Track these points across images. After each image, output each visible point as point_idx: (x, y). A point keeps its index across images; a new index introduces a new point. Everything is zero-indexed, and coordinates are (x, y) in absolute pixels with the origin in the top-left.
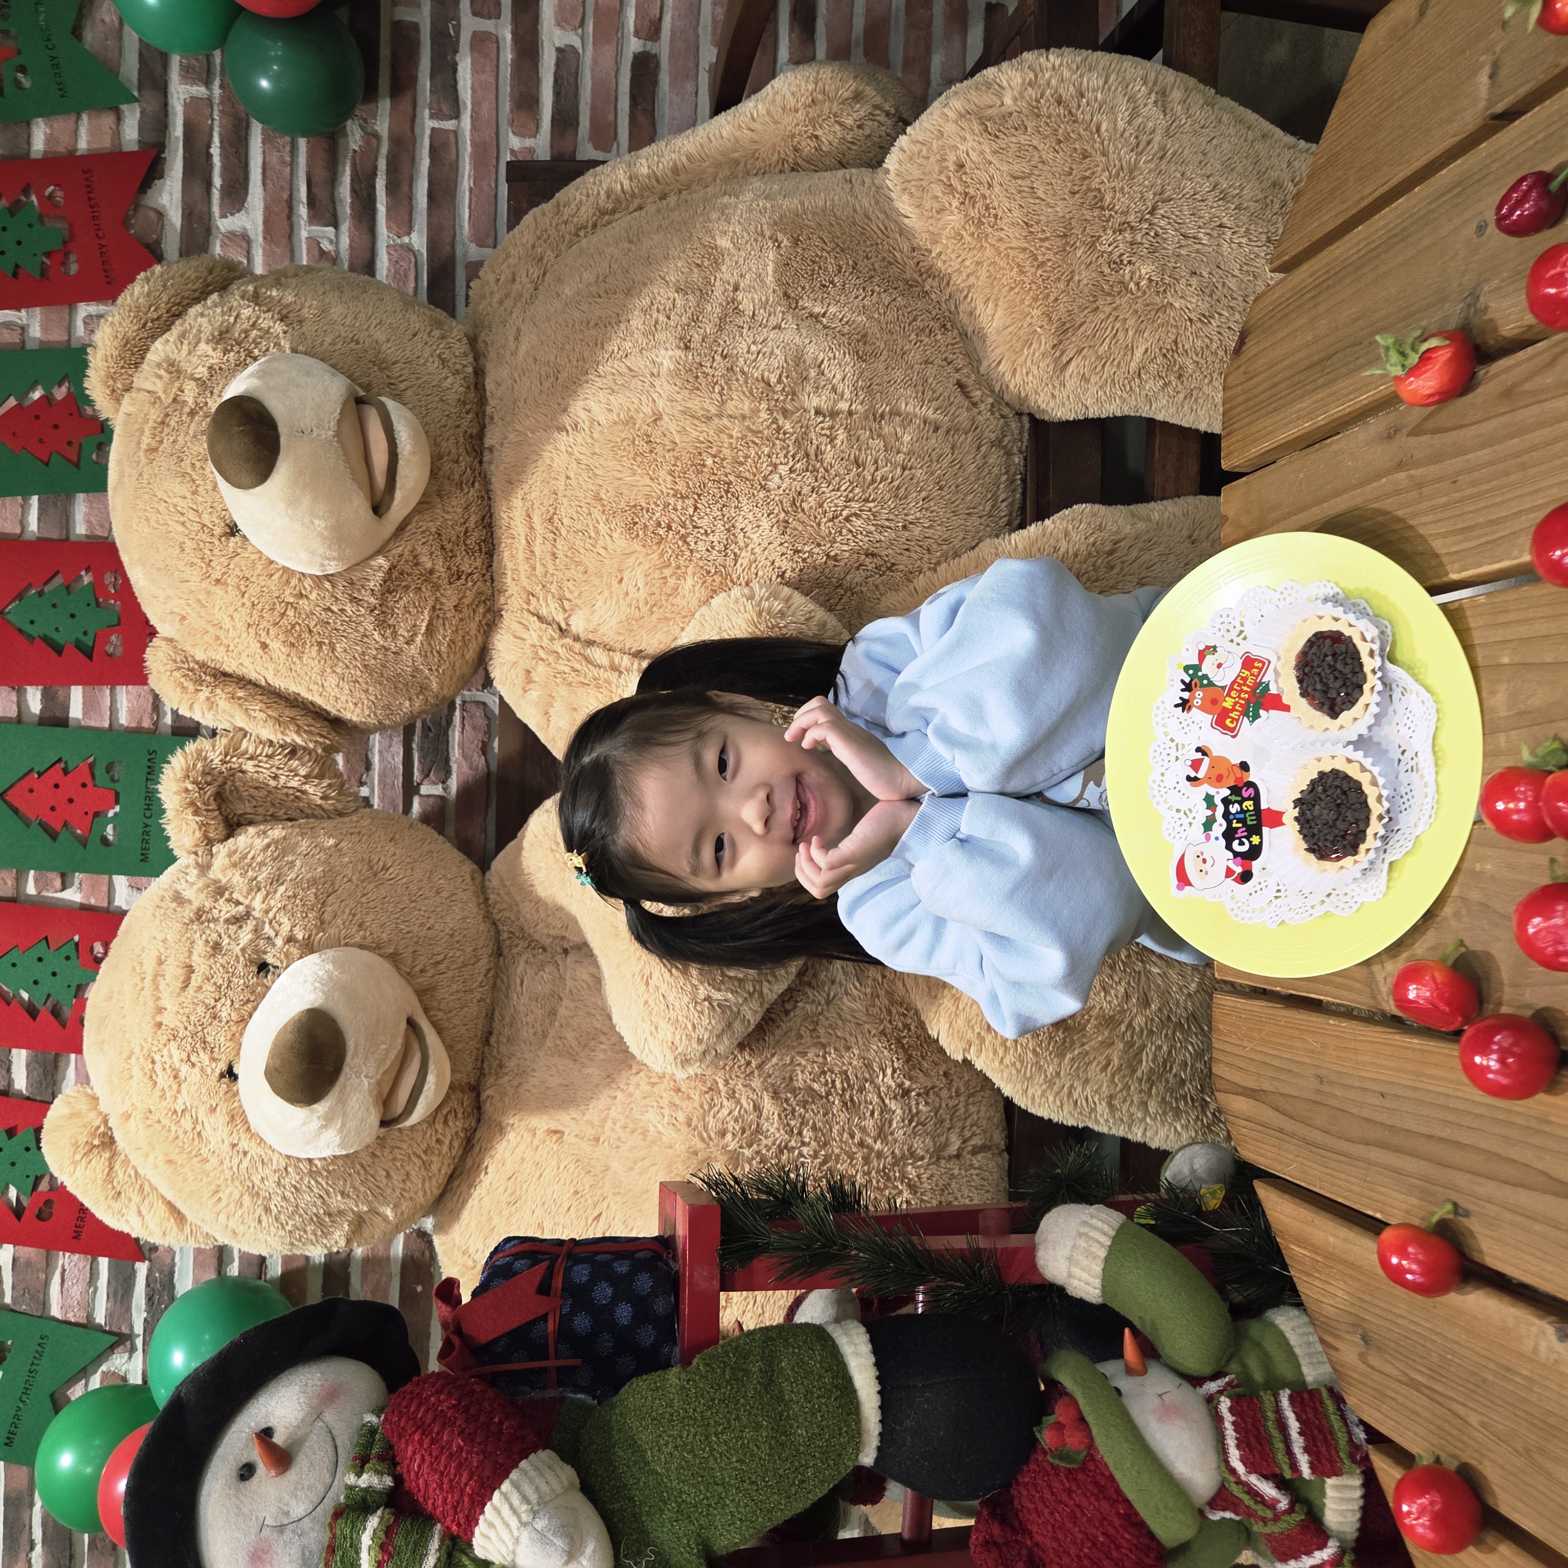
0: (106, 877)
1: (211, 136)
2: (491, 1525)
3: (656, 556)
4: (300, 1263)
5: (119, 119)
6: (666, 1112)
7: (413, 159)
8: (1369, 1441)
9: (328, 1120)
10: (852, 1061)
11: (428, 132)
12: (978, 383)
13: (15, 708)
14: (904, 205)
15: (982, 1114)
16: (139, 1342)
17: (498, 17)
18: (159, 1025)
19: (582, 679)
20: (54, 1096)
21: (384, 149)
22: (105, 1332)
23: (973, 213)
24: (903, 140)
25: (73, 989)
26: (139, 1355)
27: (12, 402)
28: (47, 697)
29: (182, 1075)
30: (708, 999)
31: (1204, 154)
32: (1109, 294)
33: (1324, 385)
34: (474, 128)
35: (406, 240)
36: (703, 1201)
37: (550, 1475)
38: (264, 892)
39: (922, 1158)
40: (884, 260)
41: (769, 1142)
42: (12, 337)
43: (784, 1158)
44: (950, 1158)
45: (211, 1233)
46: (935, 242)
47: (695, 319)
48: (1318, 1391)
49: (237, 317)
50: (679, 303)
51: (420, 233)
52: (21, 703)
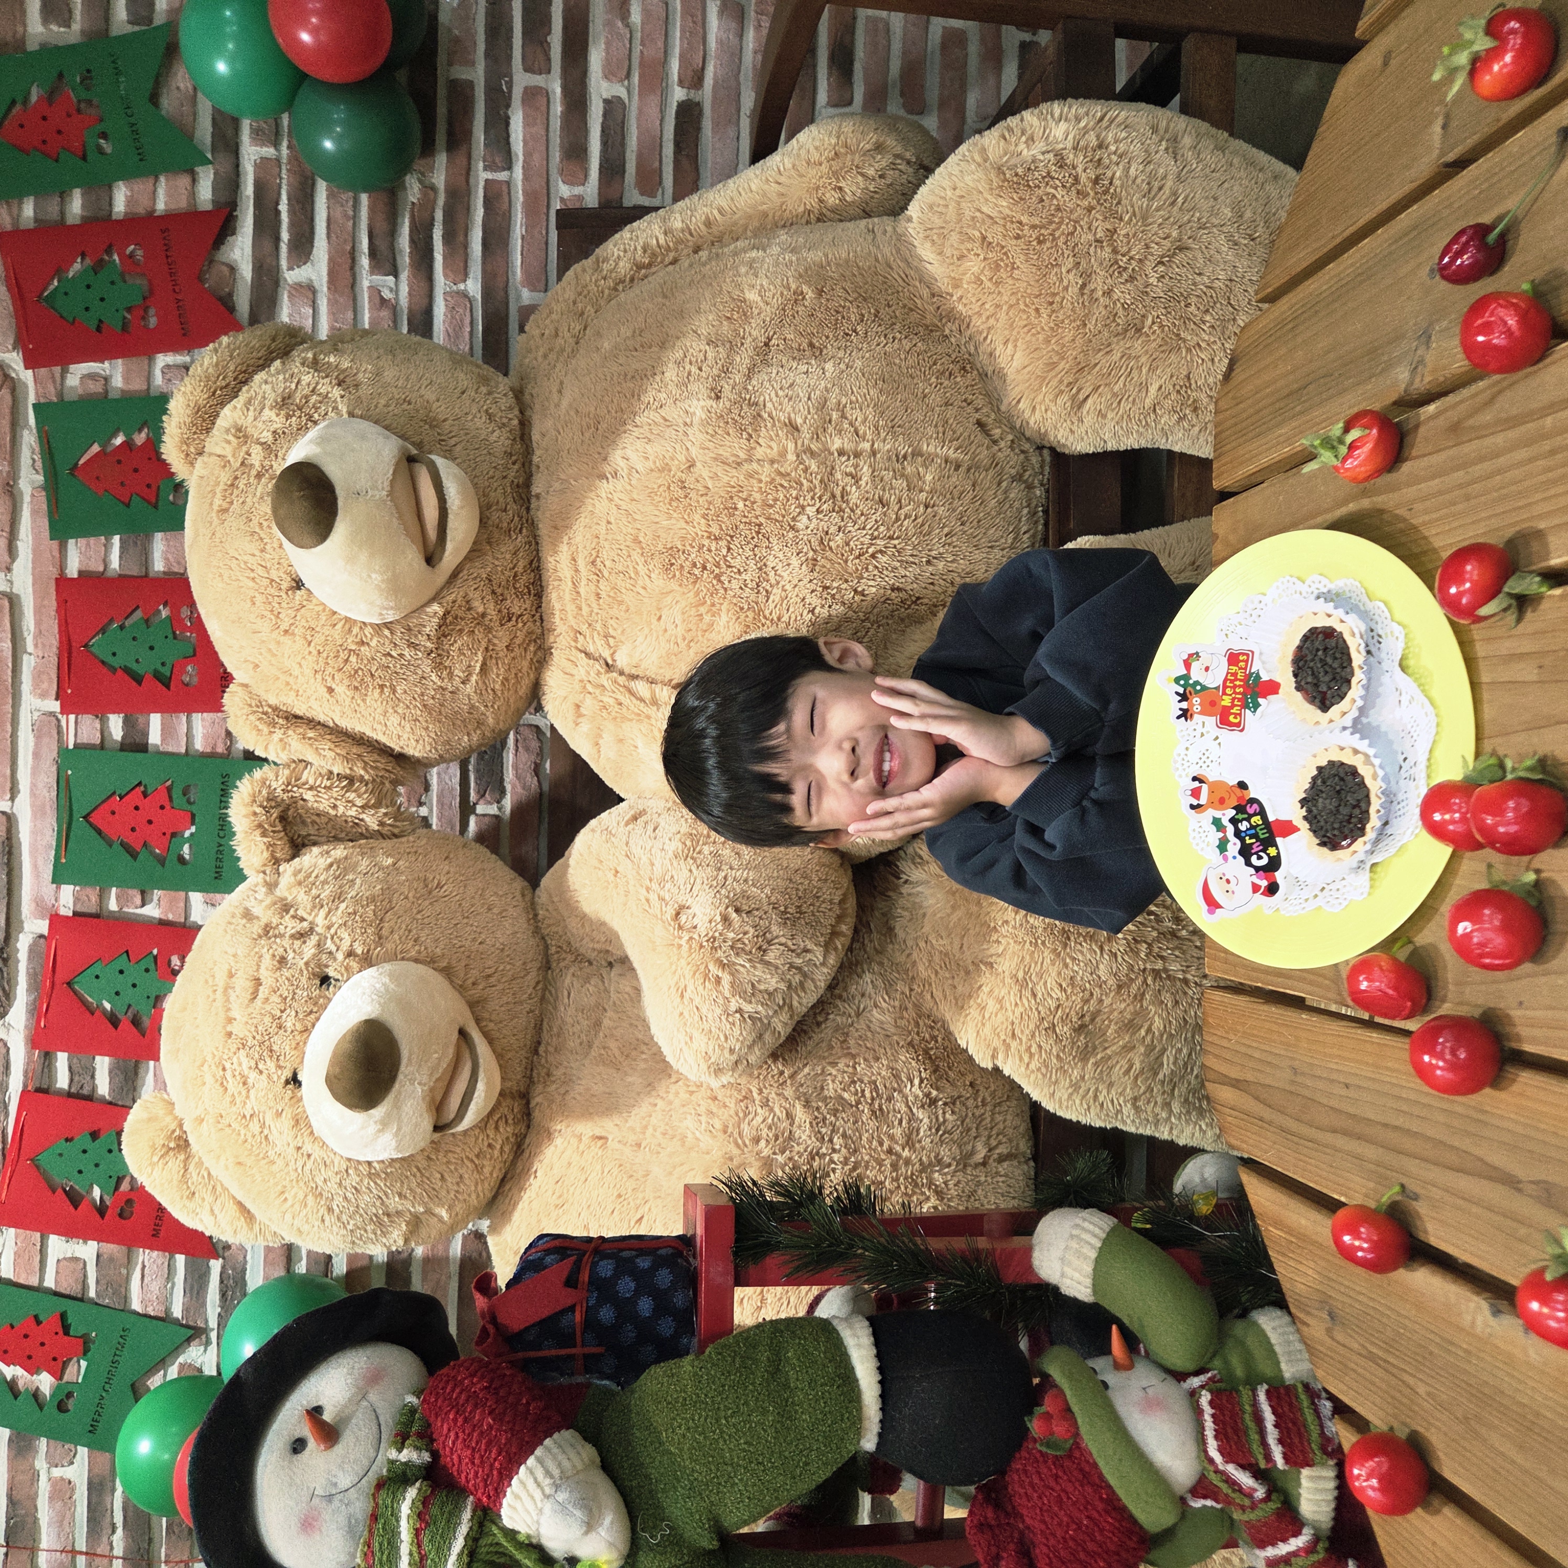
0: (183, 894)
1: (279, 194)
3: (692, 594)
4: (365, 1262)
5: (194, 181)
6: (703, 1119)
7: (469, 209)
9: (384, 1125)
10: (880, 1071)
11: (482, 184)
12: (998, 421)
13: (98, 734)
14: (926, 252)
15: (1008, 1122)
16: (214, 1335)
17: (549, 72)
18: (230, 1034)
20: (134, 1101)
21: (441, 201)
22: (182, 1325)
24: (924, 190)
25: (152, 999)
26: (213, 1347)
27: (96, 448)
28: (128, 725)
29: (250, 1081)
30: (739, 1011)
31: (1215, 199)
34: (526, 178)
35: (462, 286)
36: (723, 1201)
38: (326, 909)
39: (949, 1165)
40: (905, 306)
41: (801, 1148)
42: (96, 387)
43: (815, 1164)
44: (977, 1165)
45: (279, 1231)
46: (956, 286)
47: (725, 370)
48: (1294, 1386)
49: (298, 383)
50: (710, 355)
51: (475, 279)
52: (104, 731)
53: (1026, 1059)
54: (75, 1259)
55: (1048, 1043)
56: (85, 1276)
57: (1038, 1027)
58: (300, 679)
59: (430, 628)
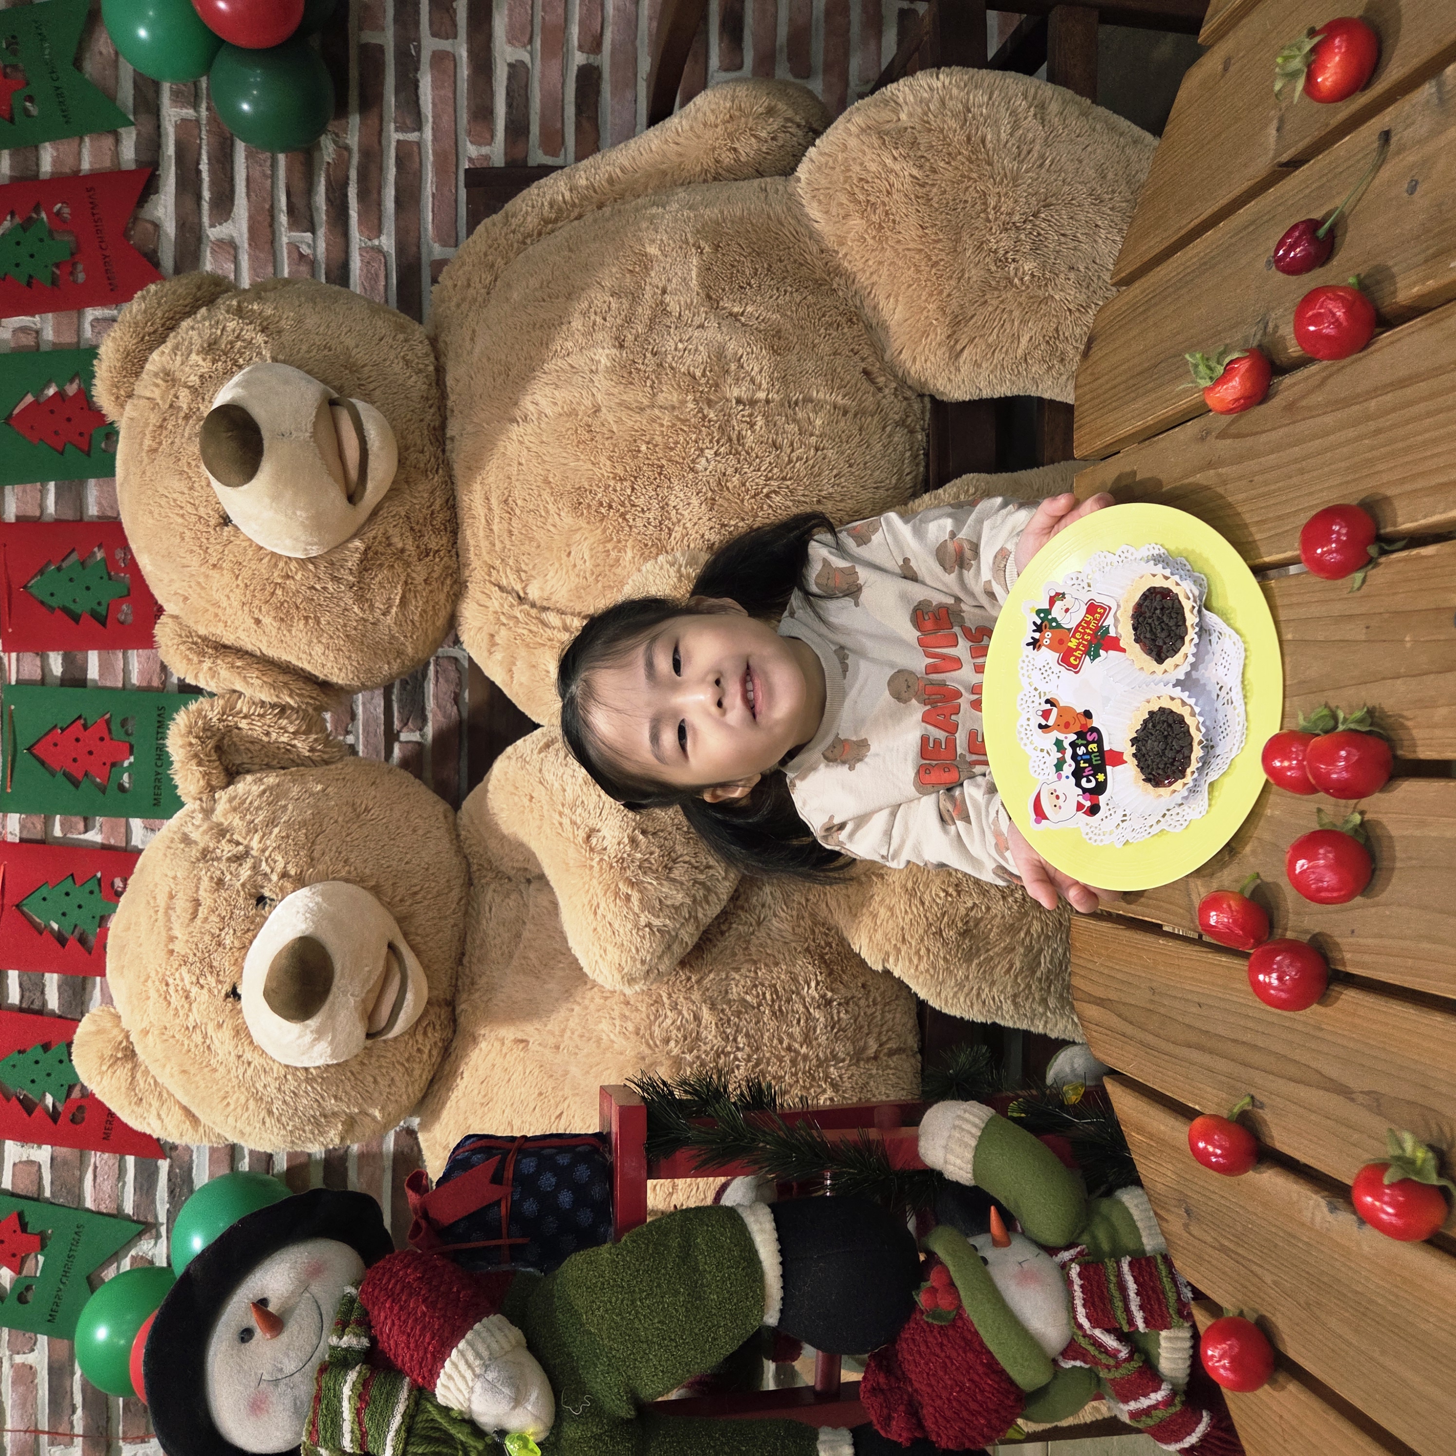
0: (123, 820)
1: (200, 154)
2: (450, 1377)
3: (599, 531)
4: (302, 1159)
5: (118, 141)
6: (617, 1022)
7: (381, 168)
8: (1193, 1300)
9: (320, 1034)
10: (780, 975)
11: (393, 145)
12: (882, 370)
13: (39, 671)
14: (813, 211)
15: (897, 1020)
16: (163, 1230)
17: (455, 37)
18: (172, 952)
19: (538, 639)
20: (83, 1015)
21: (355, 160)
22: (133, 1221)
23: (875, 218)
24: (812, 151)
25: (97, 919)
26: (163, 1241)
27: (29, 399)
28: (67, 661)
29: (192, 995)
30: (649, 925)
31: (1080, 162)
32: (996, 289)
33: (1152, 390)
34: (435, 139)
35: (376, 242)
36: (636, 1102)
37: (499, 1336)
38: (260, 833)
39: (843, 1060)
40: (795, 261)
41: (708, 1047)
42: (28, 340)
43: (721, 1061)
44: (869, 1060)
45: (222, 1133)
46: (842, 244)
47: (628, 321)
48: (1154, 1258)
49: (223, 329)
50: (614, 306)
51: (389, 235)
52: (45, 667)
53: (915, 961)
54: (30, 1163)
55: (936, 946)
56: (40, 1178)
57: (926, 932)
58: (229, 611)
59: (353, 562)
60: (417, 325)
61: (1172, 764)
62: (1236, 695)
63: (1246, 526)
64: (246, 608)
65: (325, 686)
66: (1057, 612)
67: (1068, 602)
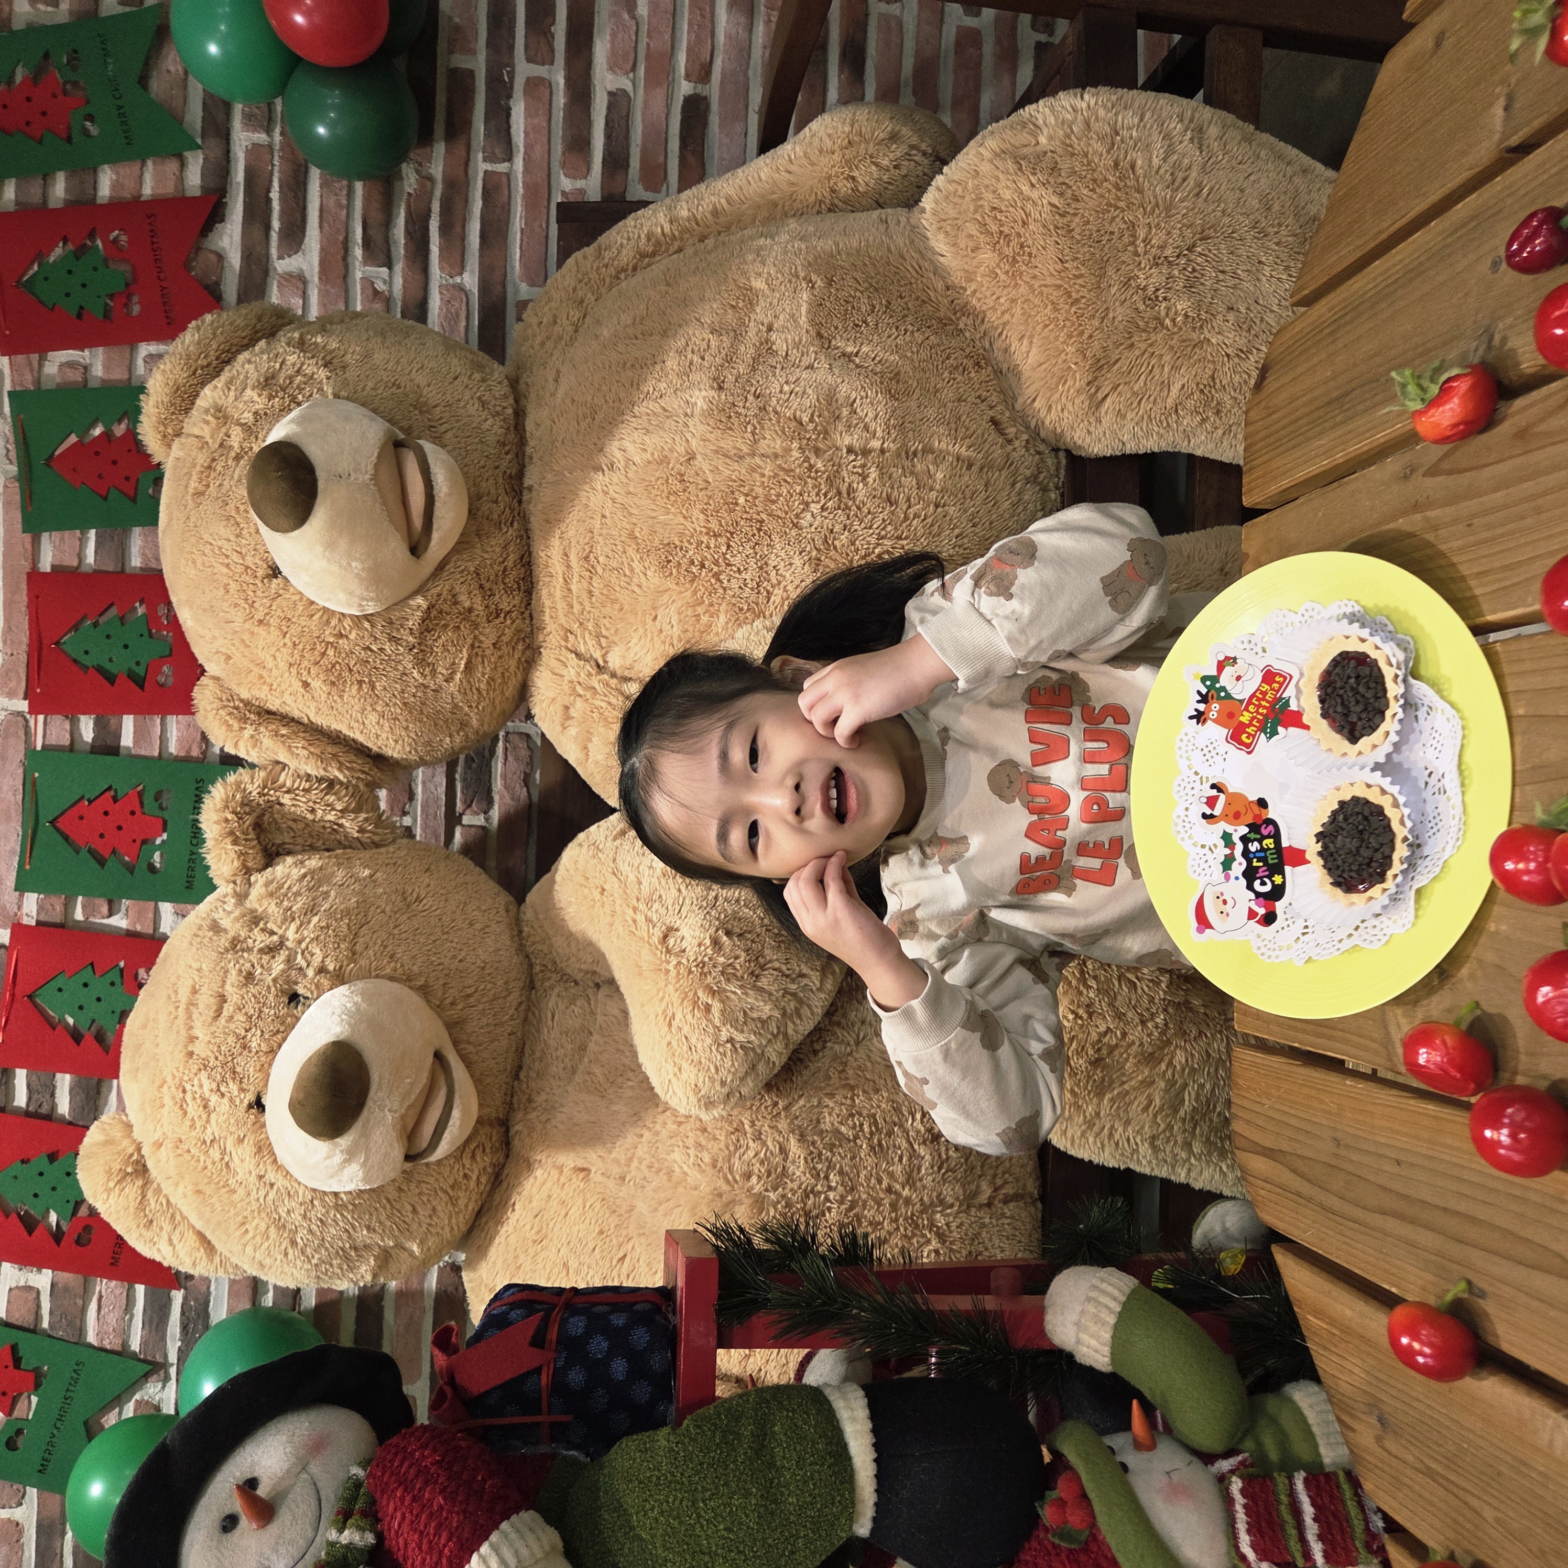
0: (152, 904)
1: (271, 181)
3: (689, 593)
4: (334, 1296)
5: (182, 165)
6: (692, 1152)
7: (467, 201)
8: (1386, 1530)
9: (351, 1155)
10: (880, 1105)
11: (481, 175)
12: (1013, 419)
13: (68, 736)
14: (939, 244)
16: (173, 1371)
17: (552, 63)
18: (191, 1054)
21: (438, 192)
22: (140, 1360)
23: (1008, 251)
24: (939, 180)
25: (117, 1015)
26: (172, 1384)
27: (73, 439)
28: (99, 726)
29: (212, 1104)
30: (731, 1040)
31: (1242, 191)
32: (1144, 331)
33: (1342, 423)
34: (526, 170)
35: (458, 279)
36: (707, 1251)
38: (298, 921)
39: (952, 1206)
40: (917, 298)
41: (795, 1185)
42: (75, 376)
43: (810, 1202)
44: (980, 1207)
45: (240, 1264)
46: (970, 280)
47: (729, 360)
48: (1335, 1474)
49: (283, 363)
50: (713, 343)
51: (472, 272)
52: (74, 732)
54: (28, 1288)
56: (38, 1306)
58: (275, 673)
59: (413, 622)
60: (496, 365)
61: (1369, 865)
62: (1451, 783)
63: (1463, 578)
64: (294, 670)
65: (378, 759)
66: (1226, 680)
67: (1239, 668)
